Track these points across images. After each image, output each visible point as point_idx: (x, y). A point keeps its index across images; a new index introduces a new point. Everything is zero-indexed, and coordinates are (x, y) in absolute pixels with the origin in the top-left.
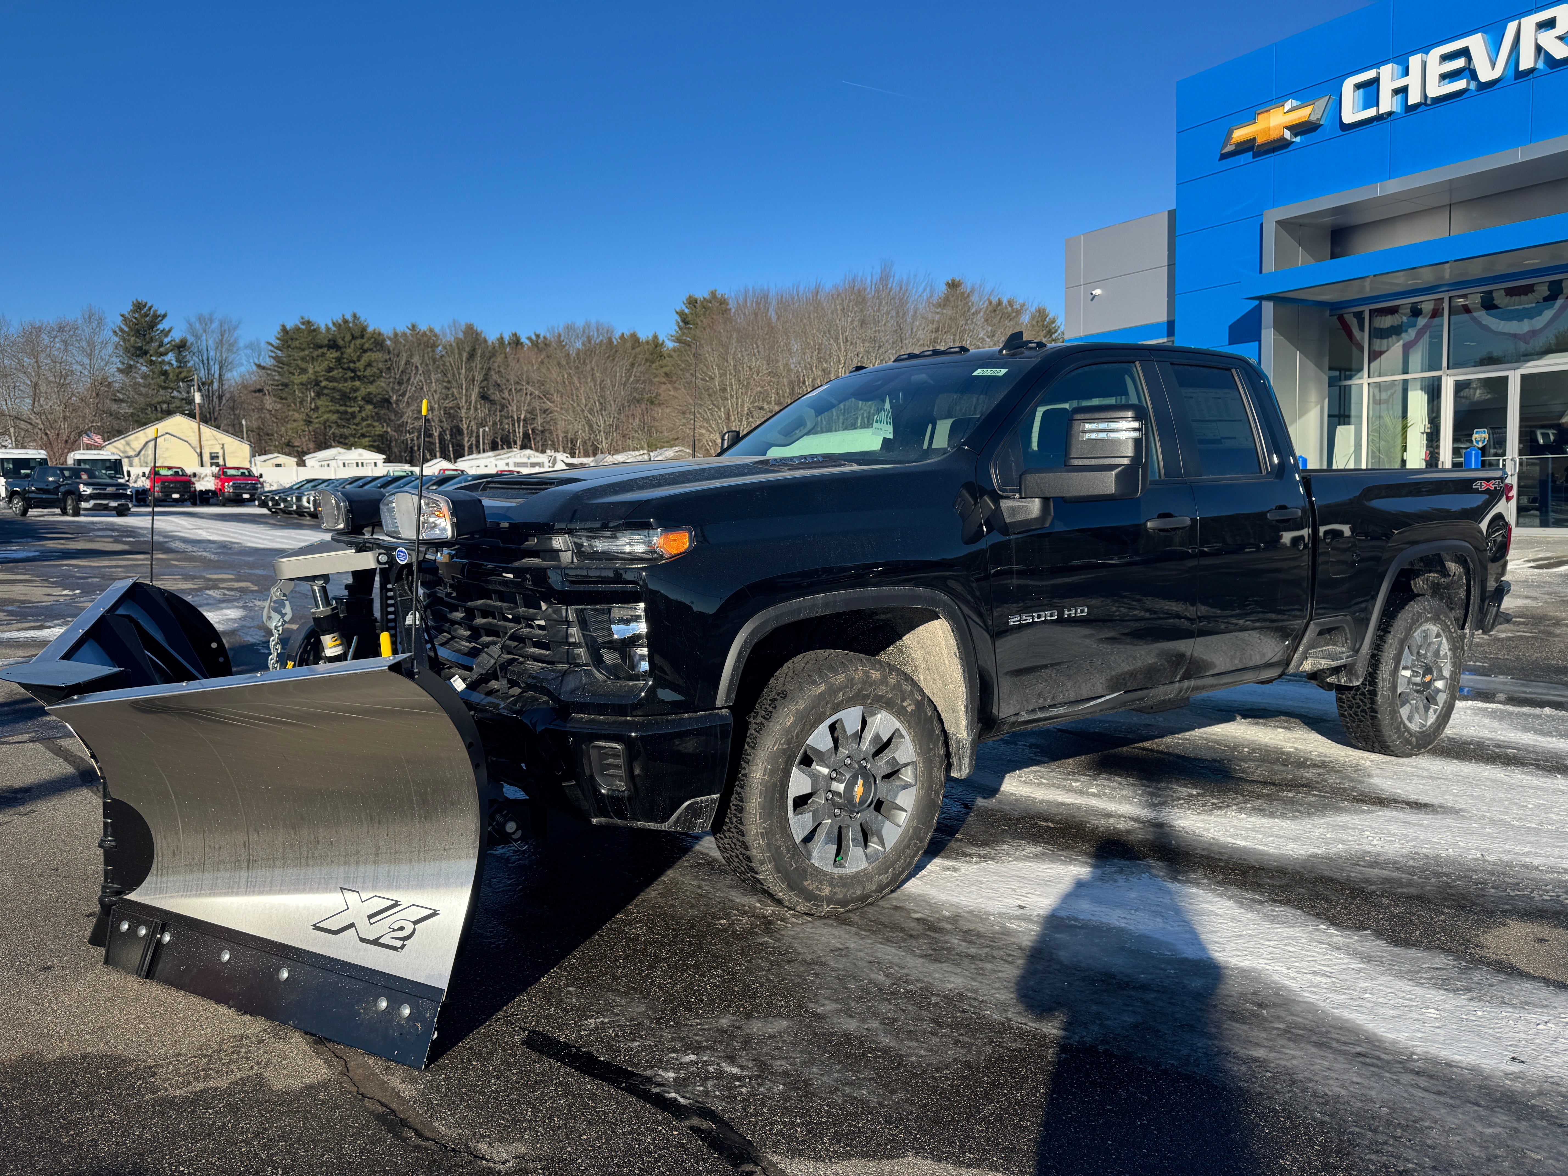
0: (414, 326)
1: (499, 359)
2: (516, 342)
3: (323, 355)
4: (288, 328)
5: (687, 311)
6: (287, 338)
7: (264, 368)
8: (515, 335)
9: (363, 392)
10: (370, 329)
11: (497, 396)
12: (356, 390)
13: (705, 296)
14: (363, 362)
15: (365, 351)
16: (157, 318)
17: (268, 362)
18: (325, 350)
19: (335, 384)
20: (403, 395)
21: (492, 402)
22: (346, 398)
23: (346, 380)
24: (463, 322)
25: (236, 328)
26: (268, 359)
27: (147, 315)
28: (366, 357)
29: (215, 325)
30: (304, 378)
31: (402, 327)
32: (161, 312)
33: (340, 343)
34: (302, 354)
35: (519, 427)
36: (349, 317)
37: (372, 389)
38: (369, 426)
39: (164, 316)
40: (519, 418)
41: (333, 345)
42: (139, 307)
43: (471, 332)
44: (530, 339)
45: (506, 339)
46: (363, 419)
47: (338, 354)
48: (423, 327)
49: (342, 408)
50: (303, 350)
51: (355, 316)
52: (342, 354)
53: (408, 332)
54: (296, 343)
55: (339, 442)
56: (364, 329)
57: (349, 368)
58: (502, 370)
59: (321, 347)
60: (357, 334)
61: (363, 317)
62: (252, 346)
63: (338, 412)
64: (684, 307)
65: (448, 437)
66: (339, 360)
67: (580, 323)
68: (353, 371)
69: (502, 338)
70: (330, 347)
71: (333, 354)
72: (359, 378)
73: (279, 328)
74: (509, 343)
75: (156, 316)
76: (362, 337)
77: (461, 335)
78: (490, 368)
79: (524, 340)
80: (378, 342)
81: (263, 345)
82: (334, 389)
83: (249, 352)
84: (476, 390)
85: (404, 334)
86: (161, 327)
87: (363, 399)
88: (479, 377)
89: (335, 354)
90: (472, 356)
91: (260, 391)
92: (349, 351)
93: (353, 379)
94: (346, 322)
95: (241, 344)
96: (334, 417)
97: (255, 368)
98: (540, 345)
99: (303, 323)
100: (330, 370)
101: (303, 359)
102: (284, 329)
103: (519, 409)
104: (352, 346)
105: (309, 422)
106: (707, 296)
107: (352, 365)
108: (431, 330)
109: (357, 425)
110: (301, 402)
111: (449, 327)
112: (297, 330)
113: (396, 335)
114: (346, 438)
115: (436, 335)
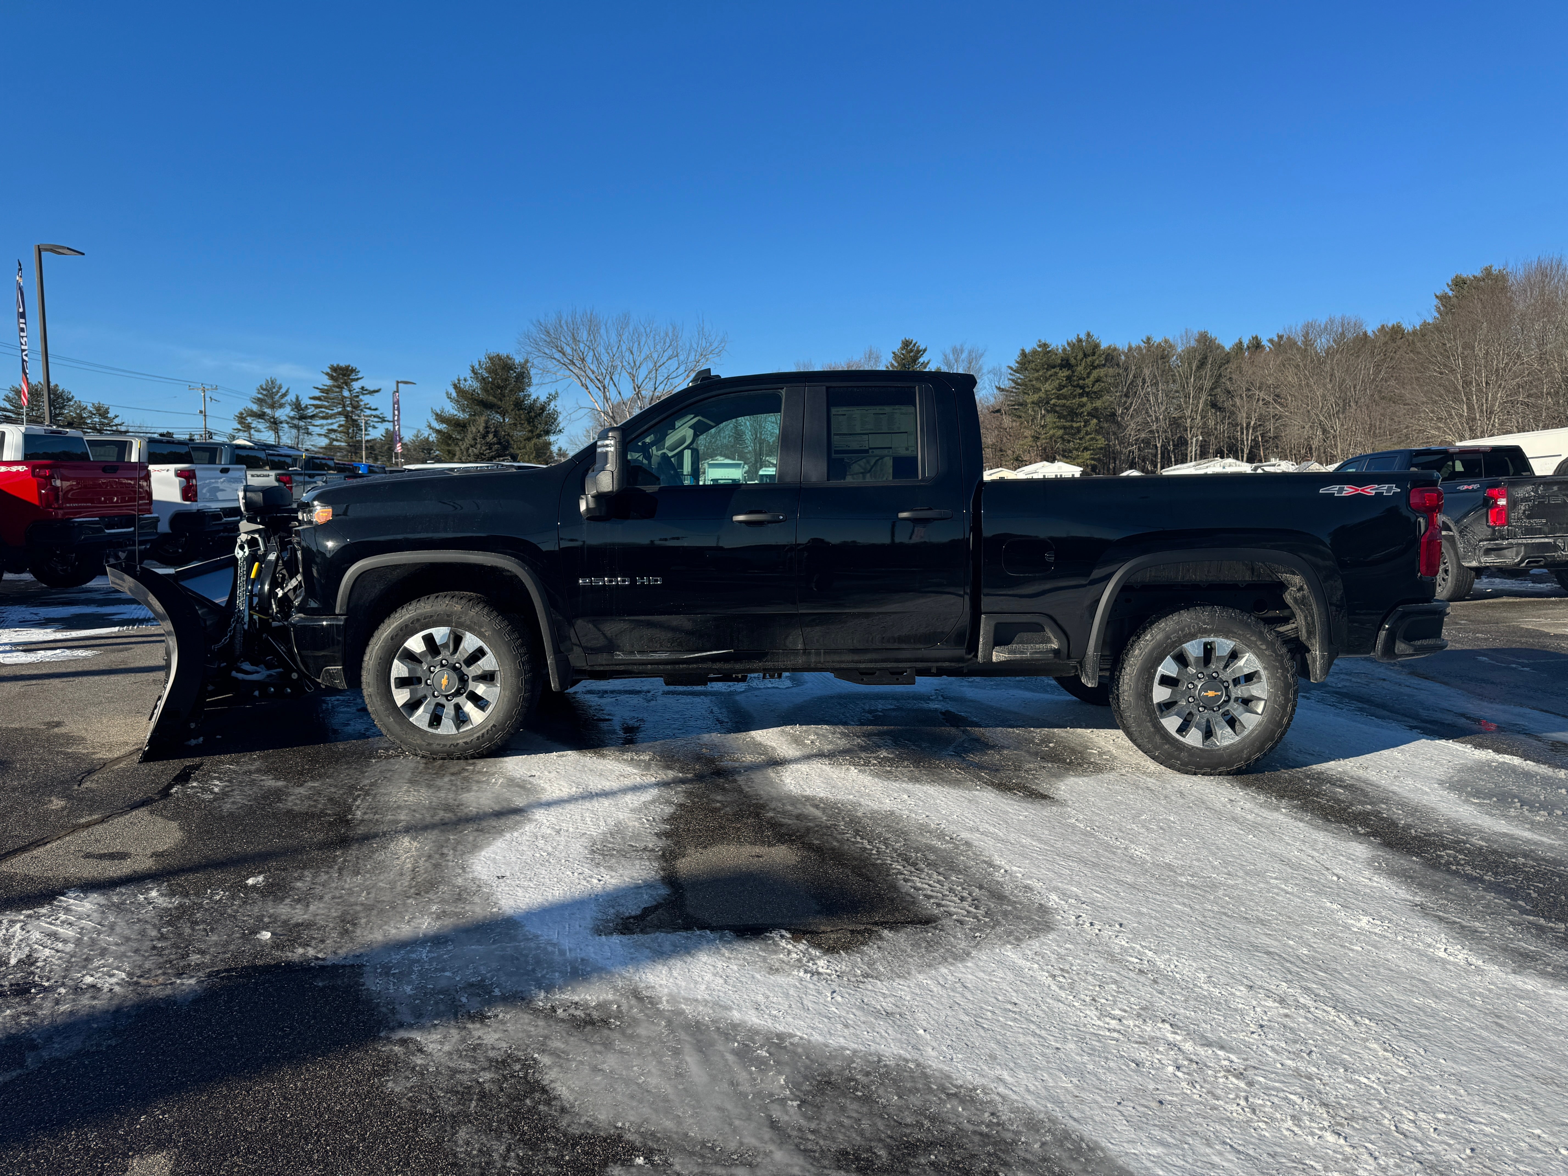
0: (1149, 339)
1: (1232, 366)
2: (1256, 345)
3: (1056, 373)
4: (1027, 351)
5: (1450, 293)
6: (1026, 361)
7: (1003, 390)
8: (1256, 338)
9: (1089, 407)
10: (1104, 346)
11: (1228, 404)
12: (1083, 405)
13: (1476, 274)
14: (1092, 378)
15: (1095, 368)
16: (919, 353)
17: (1006, 384)
18: (1057, 370)
19: (1064, 401)
20: (1127, 409)
21: (1220, 409)
22: (1073, 414)
23: (1075, 397)
24: (1196, 330)
25: (982, 355)
26: (1006, 382)
27: (912, 351)
28: (1095, 374)
29: (964, 356)
30: (1036, 397)
31: (1137, 341)
32: (922, 347)
33: (1073, 361)
34: (1036, 375)
35: (1247, 434)
36: (1083, 336)
37: (1098, 403)
38: (1092, 439)
39: (925, 350)
40: (1248, 424)
41: (1065, 364)
42: (906, 344)
43: (1204, 340)
44: (1271, 341)
45: (1246, 343)
46: (1087, 434)
47: (1069, 372)
48: (1157, 339)
49: (1068, 424)
50: (1038, 371)
51: (1088, 335)
52: (1073, 372)
53: (1143, 345)
54: (1033, 365)
55: (1064, 456)
56: (1097, 346)
57: (1078, 386)
58: (1234, 376)
59: (1054, 367)
60: (1089, 352)
61: (1096, 336)
62: (995, 372)
63: (1065, 428)
64: (1447, 290)
65: (1171, 447)
66: (1069, 378)
67: (1322, 320)
68: (1082, 387)
69: (1241, 343)
70: (1062, 366)
71: (1064, 373)
72: (1088, 394)
73: (1018, 352)
74: (1248, 347)
75: (918, 351)
76: (1094, 354)
77: (1193, 343)
78: (1220, 375)
79: (1265, 342)
80: (1111, 357)
81: (1004, 369)
82: (1064, 405)
83: (991, 376)
84: (1204, 397)
85: (1139, 348)
86: (921, 360)
87: (1089, 414)
88: (1208, 384)
89: (1066, 373)
90: (1202, 364)
91: (998, 411)
92: (1079, 368)
93: (1081, 395)
94: (1080, 341)
95: (985, 370)
96: (1061, 432)
97: (996, 391)
98: (1282, 345)
99: (1040, 346)
100: (1061, 387)
101: (1037, 379)
102: (1023, 354)
103: (1249, 417)
104: (1083, 364)
105: (1036, 438)
106: (1478, 274)
107: (1081, 382)
108: (1166, 341)
109: (1080, 439)
110: (1032, 420)
111: (1181, 337)
112: (1034, 352)
113: (1130, 349)
114: (1071, 451)
115: (1171, 346)
